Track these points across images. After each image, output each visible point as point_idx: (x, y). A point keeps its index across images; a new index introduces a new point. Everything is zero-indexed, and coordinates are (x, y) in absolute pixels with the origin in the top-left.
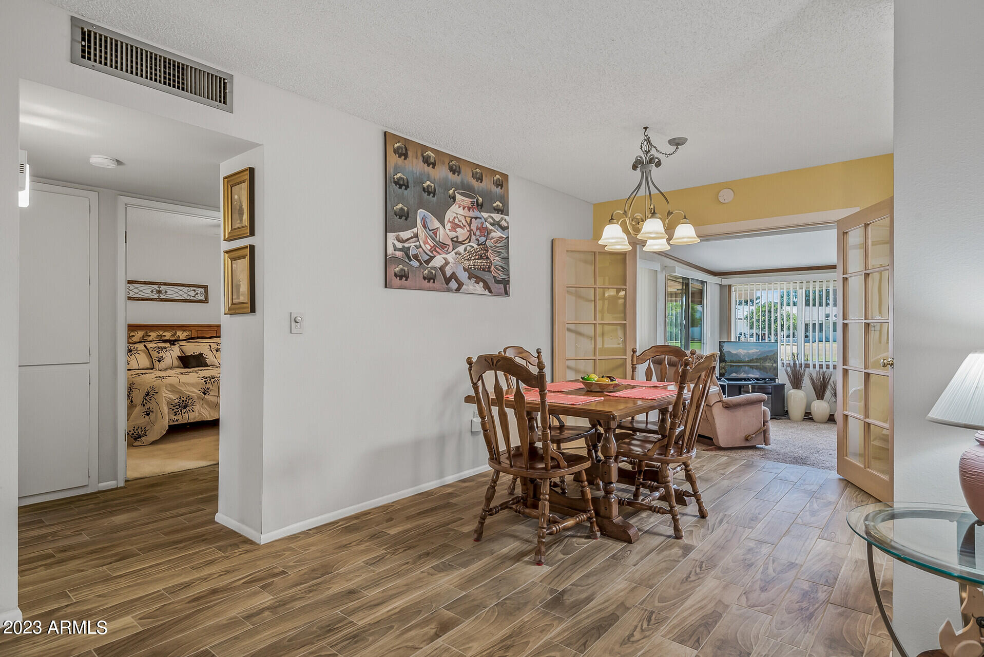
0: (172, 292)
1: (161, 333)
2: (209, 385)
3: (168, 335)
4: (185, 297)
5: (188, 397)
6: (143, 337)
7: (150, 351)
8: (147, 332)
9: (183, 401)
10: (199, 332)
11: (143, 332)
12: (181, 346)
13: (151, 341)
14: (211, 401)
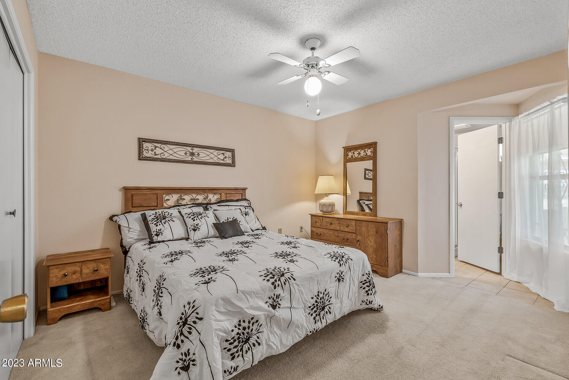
0: (204, 155)
1: (194, 196)
2: (279, 291)
3: (200, 198)
4: (215, 160)
5: (252, 318)
6: (178, 200)
7: (185, 217)
8: (181, 195)
9: (244, 329)
10: (228, 195)
11: (178, 195)
12: (215, 210)
13: (185, 205)
14: (283, 319)
